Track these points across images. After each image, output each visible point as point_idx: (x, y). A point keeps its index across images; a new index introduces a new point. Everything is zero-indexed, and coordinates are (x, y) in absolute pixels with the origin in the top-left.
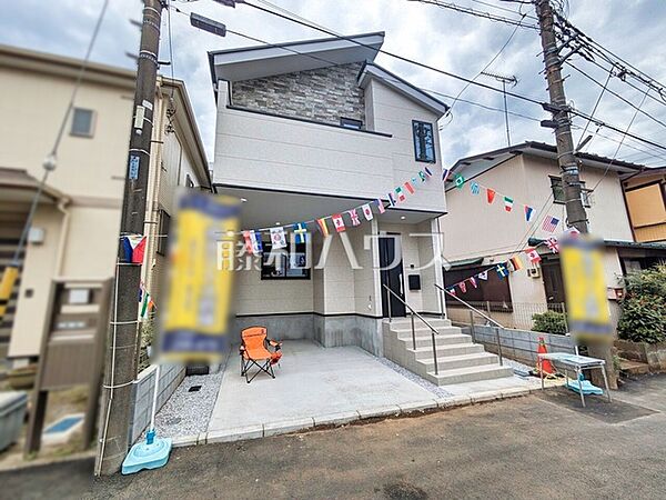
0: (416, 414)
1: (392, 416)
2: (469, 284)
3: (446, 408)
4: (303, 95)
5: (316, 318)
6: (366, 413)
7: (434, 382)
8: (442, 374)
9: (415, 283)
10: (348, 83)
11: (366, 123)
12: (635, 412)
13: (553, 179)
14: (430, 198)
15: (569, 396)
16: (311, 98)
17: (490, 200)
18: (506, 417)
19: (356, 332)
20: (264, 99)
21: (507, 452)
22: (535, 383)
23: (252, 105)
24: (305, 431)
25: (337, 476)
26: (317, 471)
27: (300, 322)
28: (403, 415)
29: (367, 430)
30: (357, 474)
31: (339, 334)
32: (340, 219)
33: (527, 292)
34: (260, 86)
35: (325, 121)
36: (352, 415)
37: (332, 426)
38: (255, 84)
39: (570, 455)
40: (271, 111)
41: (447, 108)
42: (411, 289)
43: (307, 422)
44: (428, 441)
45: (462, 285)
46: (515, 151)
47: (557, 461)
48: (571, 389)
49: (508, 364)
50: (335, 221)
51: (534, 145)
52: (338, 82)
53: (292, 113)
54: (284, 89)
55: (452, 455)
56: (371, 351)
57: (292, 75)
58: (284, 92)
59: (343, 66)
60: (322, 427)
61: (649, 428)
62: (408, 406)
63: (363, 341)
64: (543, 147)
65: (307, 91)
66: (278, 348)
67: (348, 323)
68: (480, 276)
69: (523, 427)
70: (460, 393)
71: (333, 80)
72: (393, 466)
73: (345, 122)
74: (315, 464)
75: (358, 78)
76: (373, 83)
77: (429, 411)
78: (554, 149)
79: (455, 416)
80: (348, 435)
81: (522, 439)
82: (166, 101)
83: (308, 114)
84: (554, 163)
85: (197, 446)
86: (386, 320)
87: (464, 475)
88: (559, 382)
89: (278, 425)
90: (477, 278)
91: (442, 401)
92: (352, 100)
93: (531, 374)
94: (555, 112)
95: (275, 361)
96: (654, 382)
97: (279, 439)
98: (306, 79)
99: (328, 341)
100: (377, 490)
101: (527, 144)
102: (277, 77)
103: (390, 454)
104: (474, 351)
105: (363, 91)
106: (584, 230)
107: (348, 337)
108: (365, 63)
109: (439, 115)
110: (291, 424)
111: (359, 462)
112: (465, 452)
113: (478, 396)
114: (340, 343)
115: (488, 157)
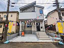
1: (30, 42)
9: (42, 28)
11: (35, 11)
13: (62, 13)
23: (24, 12)
31: (33, 33)
32: (28, 21)
45: (48, 28)
46: (55, 10)
52: (32, 8)
57: (27, 8)
70: (40, 41)
73: (32, 11)
91: (37, 41)
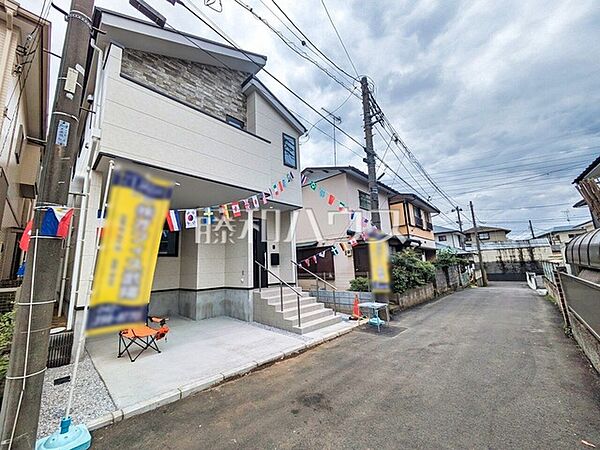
0: (294, 355)
1: (279, 360)
2: (312, 261)
3: (312, 348)
4: (193, 84)
5: (183, 294)
6: (261, 361)
7: (298, 332)
8: (303, 326)
10: (234, 86)
11: (247, 124)
12: (399, 330)
13: (360, 192)
14: (291, 195)
15: (371, 327)
16: (201, 89)
17: (330, 202)
18: (346, 345)
19: (226, 304)
20: (153, 75)
21: (353, 363)
22: (355, 324)
23: (140, 77)
24: (217, 385)
25: (261, 403)
26: (245, 406)
27: (163, 299)
28: (286, 357)
29: (266, 372)
30: (274, 399)
31: (210, 306)
32: (237, 206)
33: (344, 265)
34: (150, 61)
35: (212, 113)
36: (251, 365)
37: (237, 376)
38: (144, 57)
39: (380, 356)
40: (160, 90)
41: (306, 131)
42: (272, 264)
43: (218, 377)
44: (309, 368)
45: (307, 261)
46: (342, 170)
47: (376, 360)
48: (371, 324)
49: (339, 315)
50: (233, 207)
51: (353, 169)
52: (226, 83)
53: (182, 98)
54: (176, 74)
55: (326, 372)
56: (242, 318)
57: (184, 62)
58: (175, 76)
59: (230, 70)
60: (231, 378)
61: (406, 336)
62: (287, 351)
63: (233, 309)
64: (362, 174)
65: (198, 82)
66: (163, 323)
67: (219, 296)
68: (320, 255)
69: (356, 348)
70: (316, 337)
71: (222, 80)
72: (295, 387)
73: (230, 120)
74: (241, 402)
75: (243, 86)
76: (256, 95)
77: (302, 351)
78: (366, 176)
79: (318, 351)
80: (254, 379)
81: (358, 355)
82: (17, 34)
83: (198, 103)
84: (366, 185)
85: (113, 424)
86: (257, 291)
87: (337, 379)
88: (365, 321)
89: (193, 386)
90: (318, 256)
91: (308, 343)
92: (237, 102)
93: (350, 319)
94: (369, 154)
95: (163, 335)
96: (402, 315)
97: (198, 395)
98: (197, 70)
99: (199, 314)
100: (293, 402)
101: (350, 167)
102: (169, 58)
103: (290, 381)
104: (319, 308)
105: (246, 97)
106: (379, 228)
107: (218, 309)
108: (251, 77)
109: (300, 134)
110: (204, 382)
111: (272, 392)
112: (333, 368)
113: (327, 336)
114: (210, 315)
115: (326, 170)
